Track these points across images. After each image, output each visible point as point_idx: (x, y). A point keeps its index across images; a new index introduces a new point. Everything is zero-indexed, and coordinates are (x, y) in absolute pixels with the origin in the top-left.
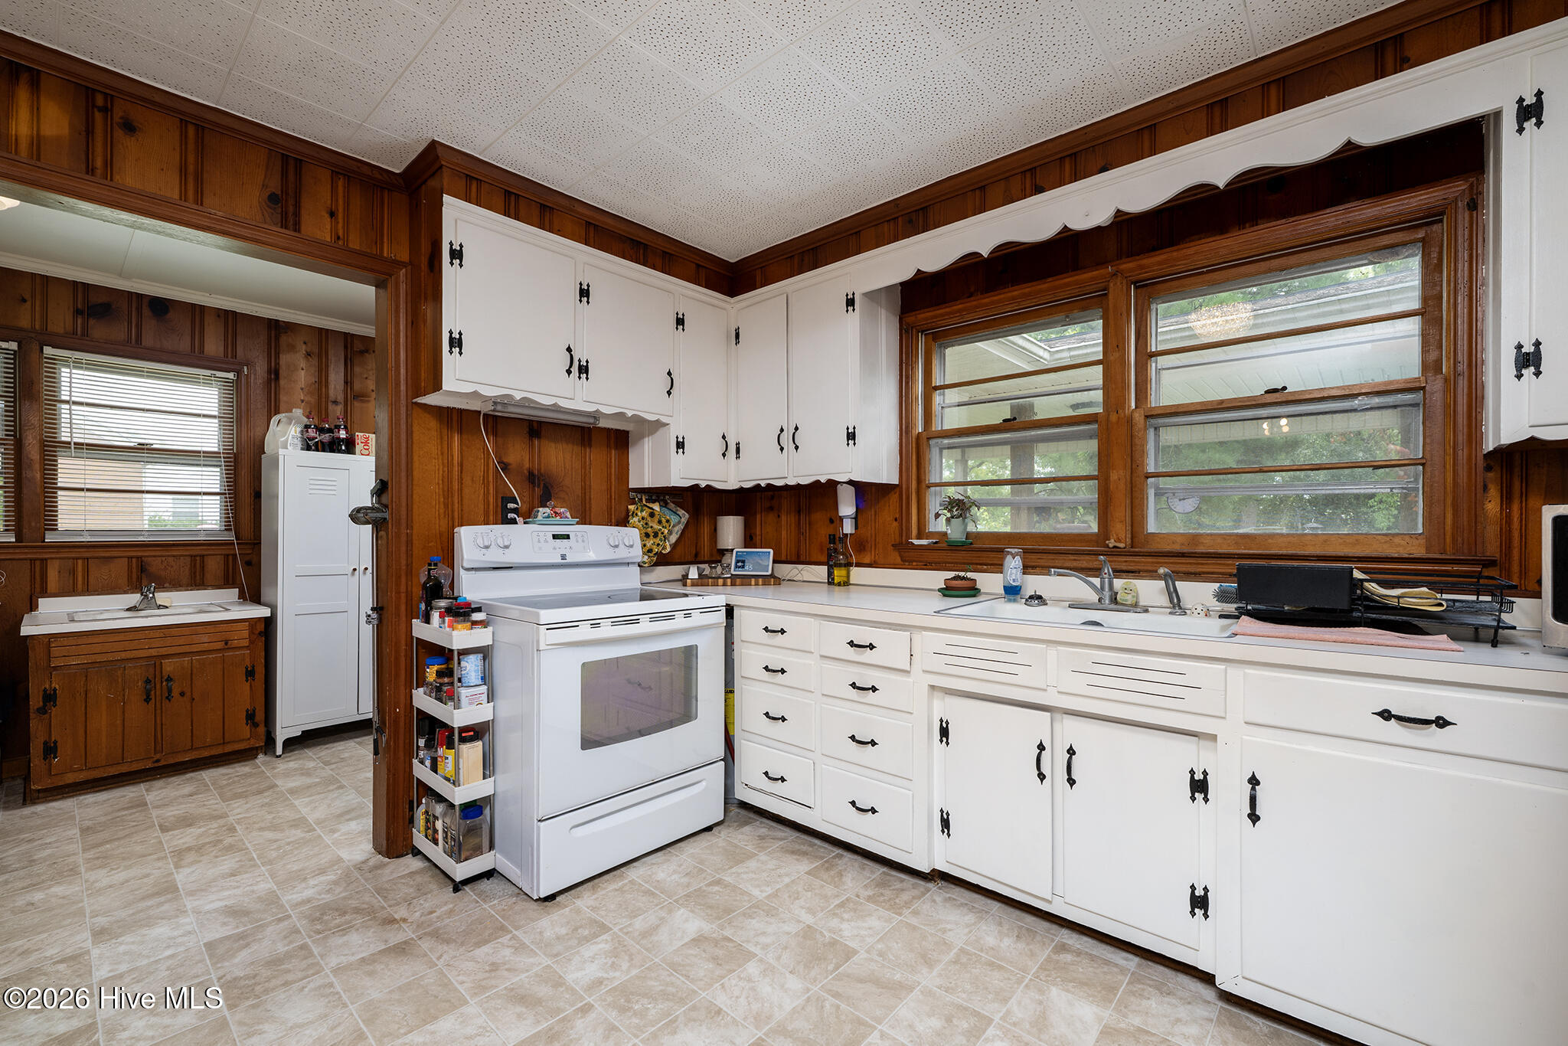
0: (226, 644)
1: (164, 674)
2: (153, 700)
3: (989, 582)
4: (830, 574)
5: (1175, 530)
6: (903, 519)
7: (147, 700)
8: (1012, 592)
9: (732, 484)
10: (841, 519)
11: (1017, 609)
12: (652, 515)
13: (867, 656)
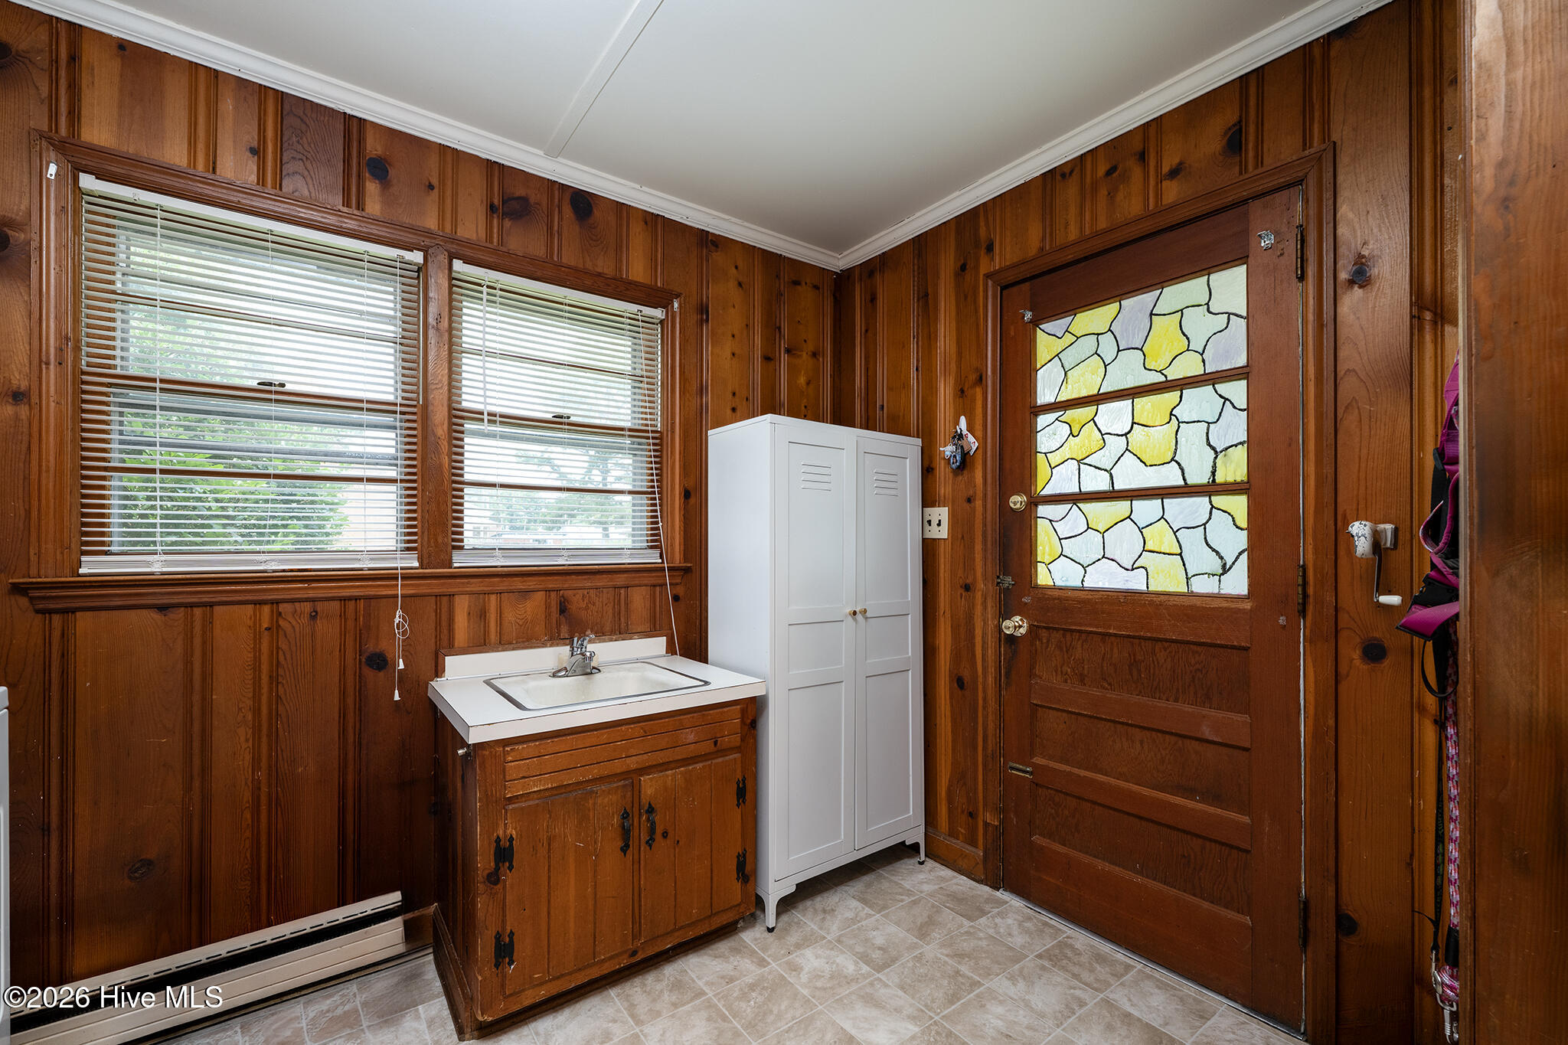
0: (716, 743)
1: (643, 801)
2: (631, 848)
7: (624, 849)
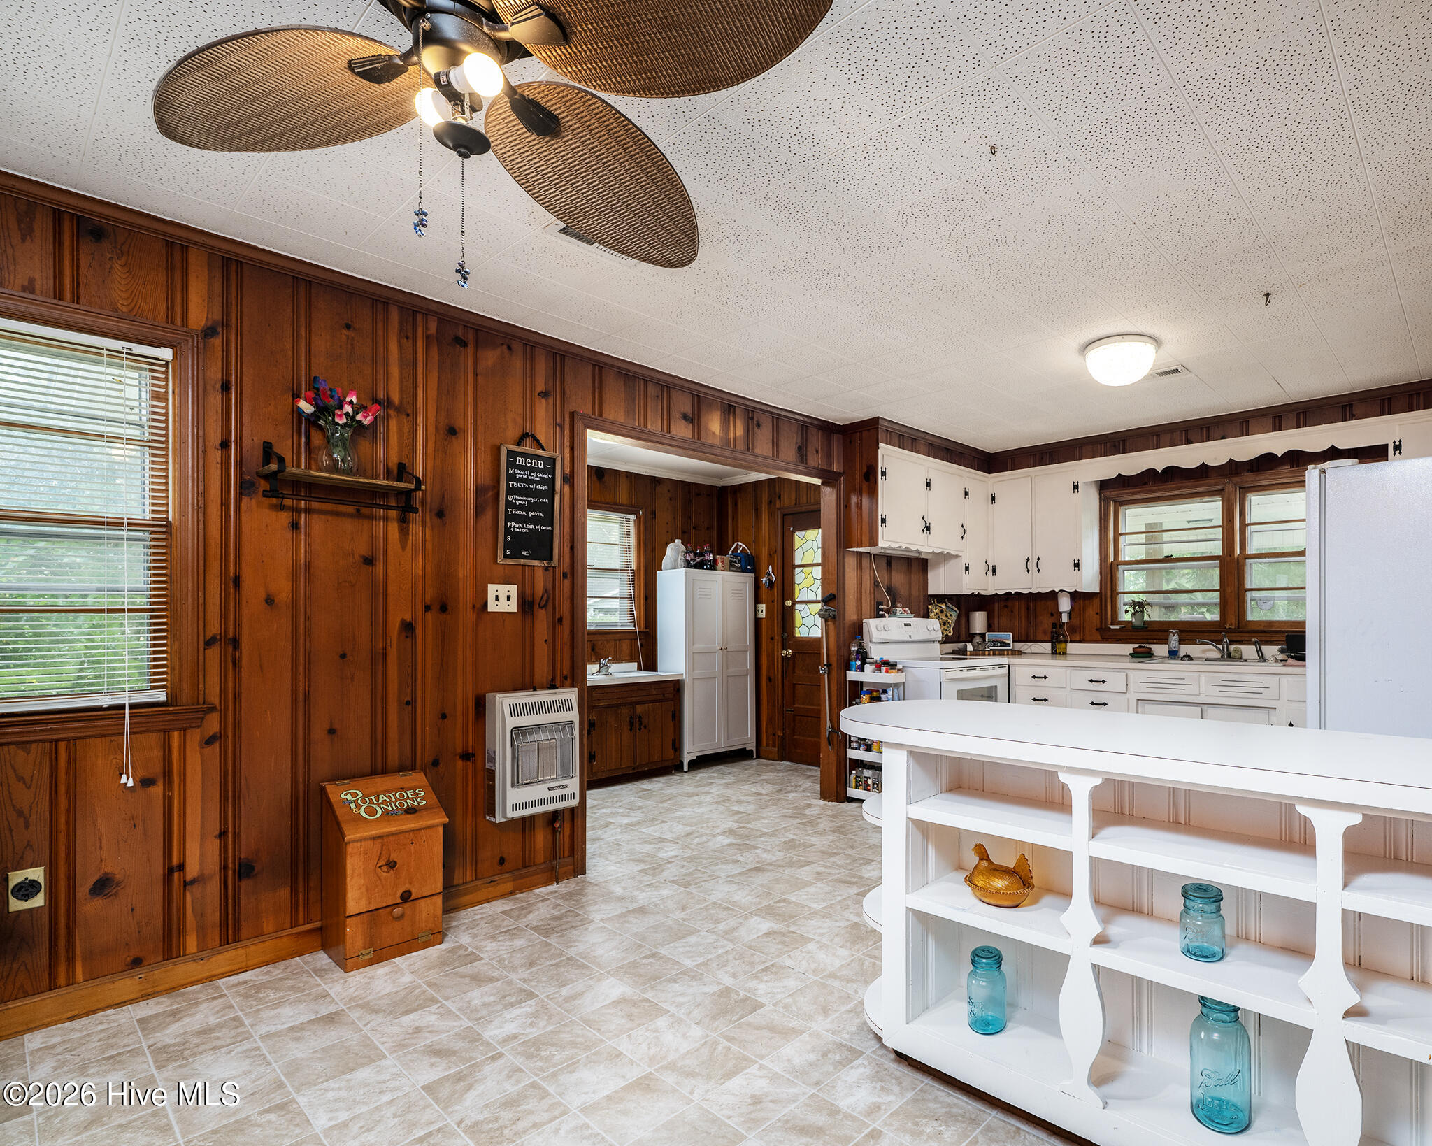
0: (664, 696)
1: (638, 714)
2: (633, 731)
3: (1160, 649)
4: (1053, 647)
5: (1277, 618)
6: (1102, 613)
8: (1173, 654)
9: (991, 592)
10: (1061, 613)
11: (1176, 665)
12: (942, 611)
13: (1101, 686)
